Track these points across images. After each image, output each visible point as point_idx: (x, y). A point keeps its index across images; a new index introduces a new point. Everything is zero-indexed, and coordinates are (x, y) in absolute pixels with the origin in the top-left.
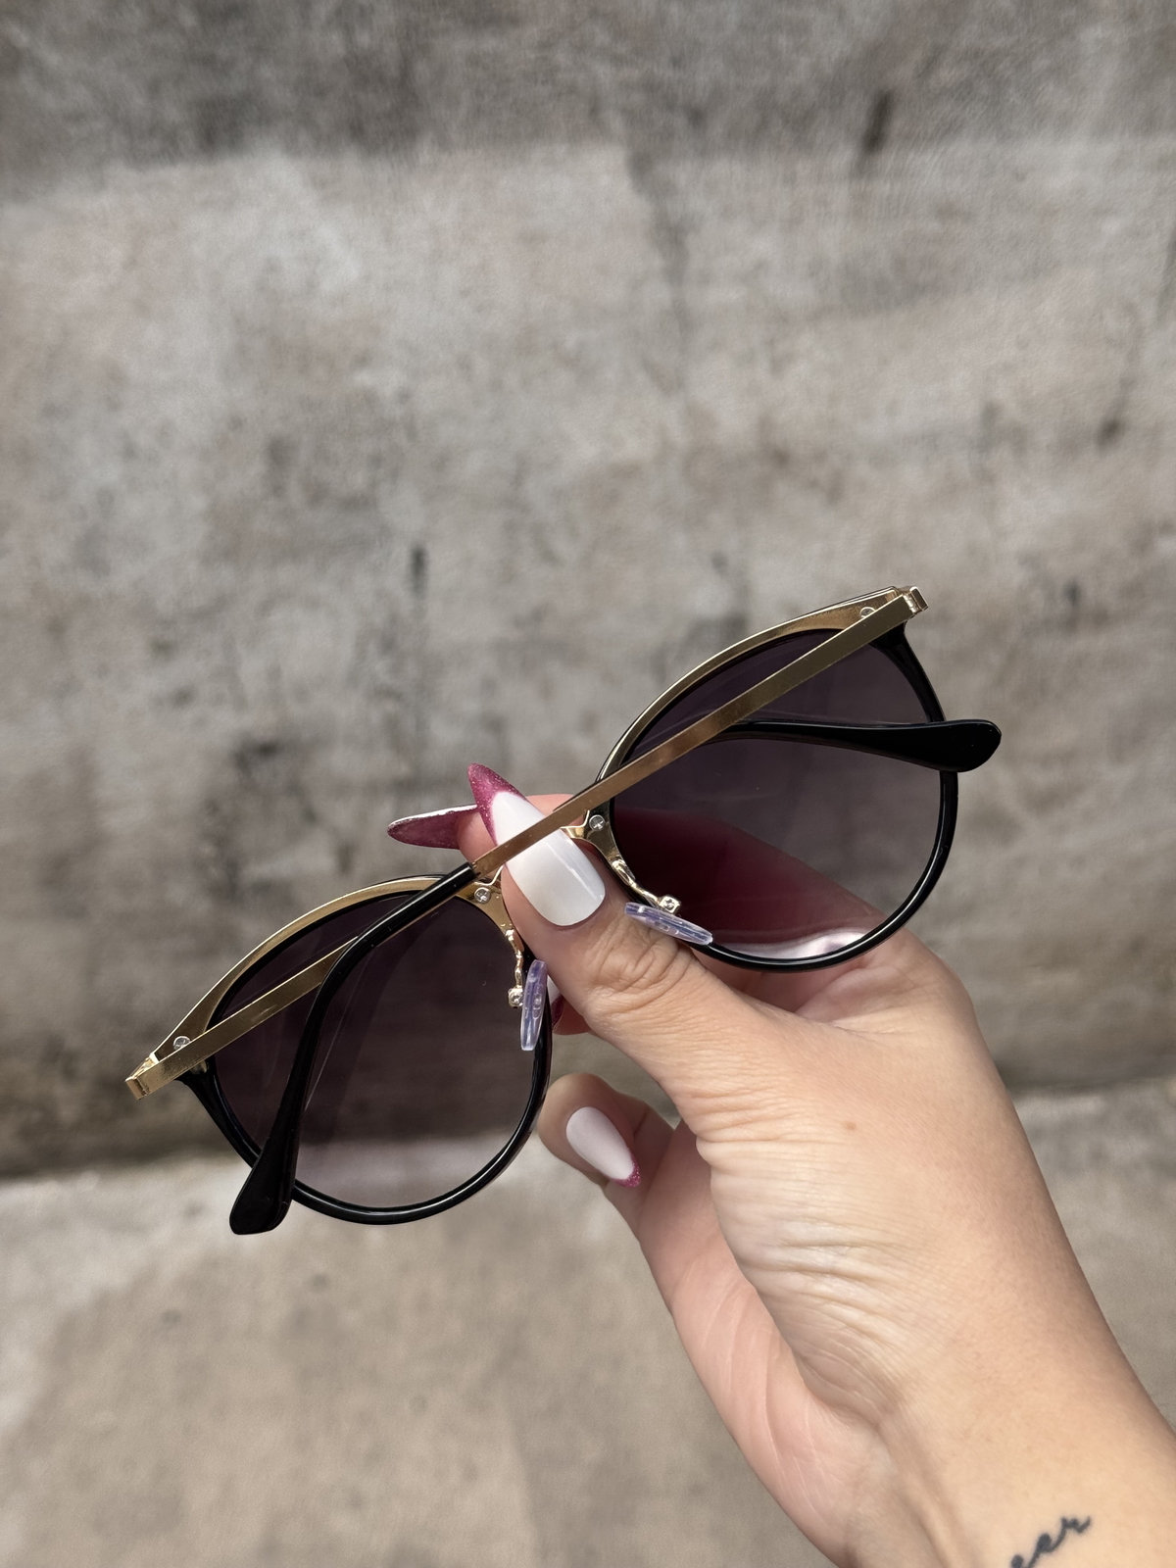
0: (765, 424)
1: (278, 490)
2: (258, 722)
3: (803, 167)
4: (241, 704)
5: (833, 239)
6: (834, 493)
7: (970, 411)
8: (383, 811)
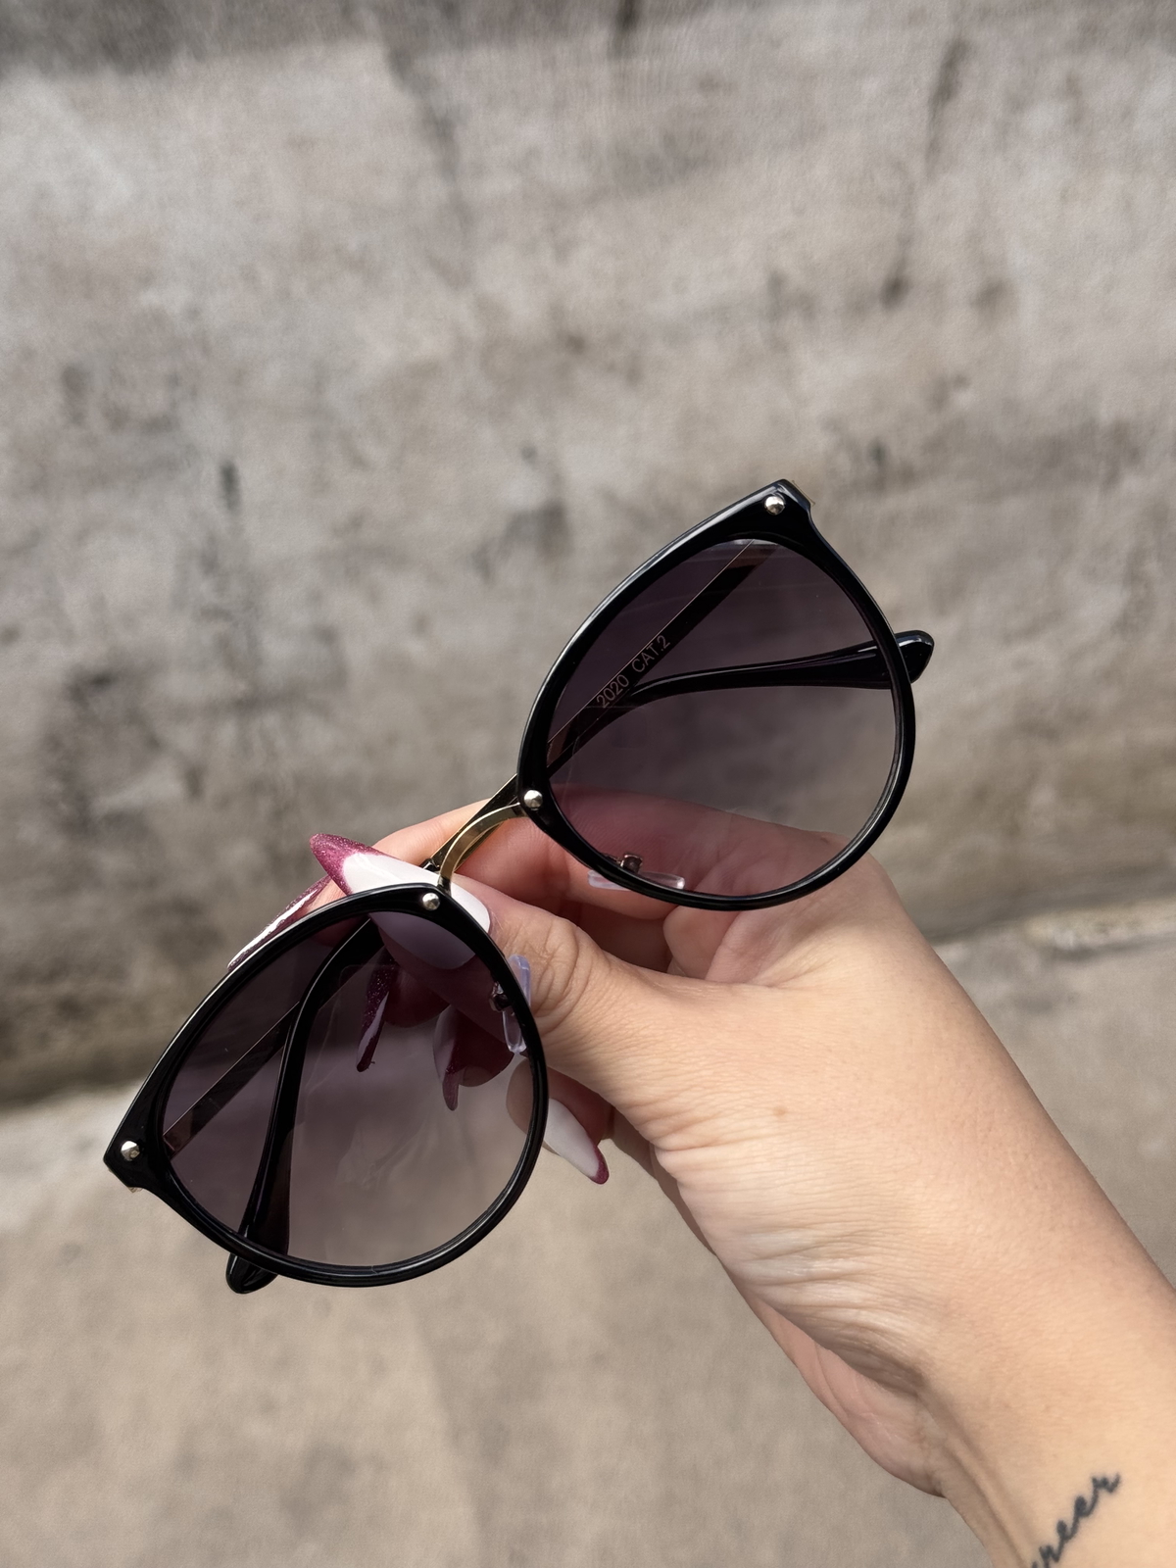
0: (556, 312)
1: (77, 418)
2: (87, 653)
3: (562, 51)
4: (69, 636)
5: (601, 120)
6: (634, 375)
7: (756, 281)
8: (227, 732)
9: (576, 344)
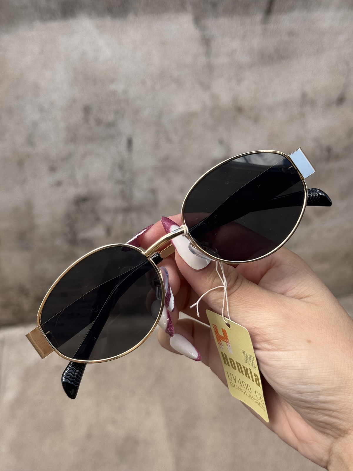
0: (235, 99)
1: (87, 121)
2: (82, 191)
3: (247, 20)
4: (77, 185)
5: (256, 42)
8: (120, 218)
9: (239, 110)
